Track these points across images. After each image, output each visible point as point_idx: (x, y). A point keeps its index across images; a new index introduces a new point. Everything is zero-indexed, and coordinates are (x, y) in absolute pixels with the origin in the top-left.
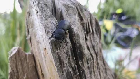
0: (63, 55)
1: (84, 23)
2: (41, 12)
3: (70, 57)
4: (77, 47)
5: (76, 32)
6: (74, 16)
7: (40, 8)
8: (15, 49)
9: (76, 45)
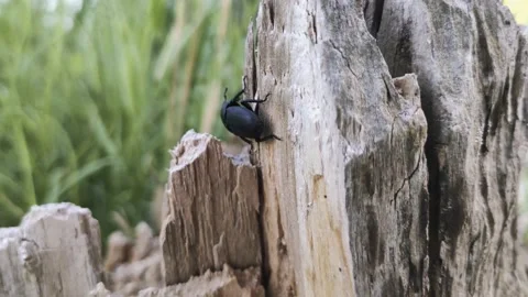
0: (389, 217)
1: (492, 86)
2: (331, 27)
3: (413, 227)
4: (446, 186)
5: (459, 126)
6: (459, 52)
7: (330, 11)
8: (196, 143)
9: (447, 181)
